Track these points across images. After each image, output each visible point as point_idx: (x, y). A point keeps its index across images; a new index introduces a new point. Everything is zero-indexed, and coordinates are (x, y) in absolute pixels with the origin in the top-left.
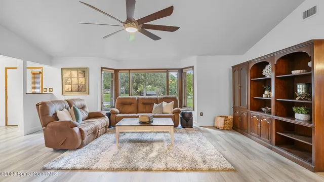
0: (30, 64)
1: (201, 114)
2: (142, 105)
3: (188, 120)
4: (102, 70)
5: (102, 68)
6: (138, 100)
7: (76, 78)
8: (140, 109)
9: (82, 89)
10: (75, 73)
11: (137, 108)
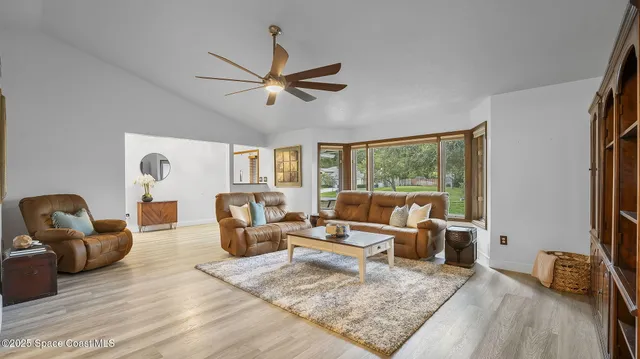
0: (238, 148)
1: (504, 240)
2: (377, 208)
3: (461, 249)
4: (319, 148)
5: (320, 144)
6: (371, 197)
7: (288, 162)
8: (372, 216)
9: (295, 178)
10: (287, 155)
11: (368, 214)
